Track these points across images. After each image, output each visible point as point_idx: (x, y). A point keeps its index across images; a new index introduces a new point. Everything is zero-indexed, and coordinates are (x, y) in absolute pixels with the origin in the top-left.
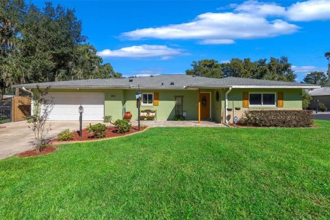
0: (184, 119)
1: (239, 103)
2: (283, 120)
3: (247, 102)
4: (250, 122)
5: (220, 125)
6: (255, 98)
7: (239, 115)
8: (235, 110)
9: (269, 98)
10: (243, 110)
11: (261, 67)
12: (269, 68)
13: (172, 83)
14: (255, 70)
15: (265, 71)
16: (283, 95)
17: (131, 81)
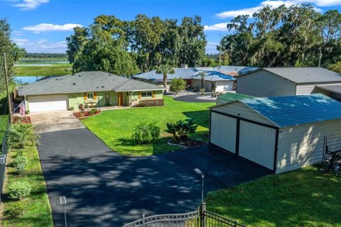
0: (111, 105)
1: (136, 97)
2: (154, 104)
3: (140, 96)
4: (141, 105)
5: (129, 107)
6: (144, 94)
7: (137, 102)
8: (135, 100)
9: (150, 94)
10: (139, 100)
11: (171, 30)
12: (179, 33)
13: (103, 87)
14: (164, 33)
15: (175, 36)
16: (155, 92)
17: (75, 84)
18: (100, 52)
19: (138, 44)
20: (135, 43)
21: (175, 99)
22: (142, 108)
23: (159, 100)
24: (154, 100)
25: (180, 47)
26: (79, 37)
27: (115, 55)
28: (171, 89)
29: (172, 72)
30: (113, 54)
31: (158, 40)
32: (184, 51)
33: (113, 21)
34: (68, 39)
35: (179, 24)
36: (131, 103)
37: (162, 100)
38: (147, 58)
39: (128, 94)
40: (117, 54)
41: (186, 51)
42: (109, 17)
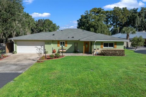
0: (78, 53)
3: (103, 46)
11: (134, 14)
12: (139, 16)
13: (73, 37)
14: (129, 16)
15: (136, 17)
16: (117, 43)
17: (54, 35)
18: (90, 25)
19: (114, 23)
20: (112, 23)
21: (135, 52)
22: (103, 56)
23: (120, 51)
24: (115, 50)
25: (139, 23)
26: (82, 19)
27: (98, 26)
28: (132, 45)
29: (134, 33)
30: (97, 25)
31: (125, 20)
32: (141, 26)
33: (100, 10)
34: (78, 21)
35: (138, 11)
36: (94, 52)
37: (123, 51)
38: (119, 30)
39: (92, 43)
40: (99, 25)
41: (143, 26)
42: (98, 9)
